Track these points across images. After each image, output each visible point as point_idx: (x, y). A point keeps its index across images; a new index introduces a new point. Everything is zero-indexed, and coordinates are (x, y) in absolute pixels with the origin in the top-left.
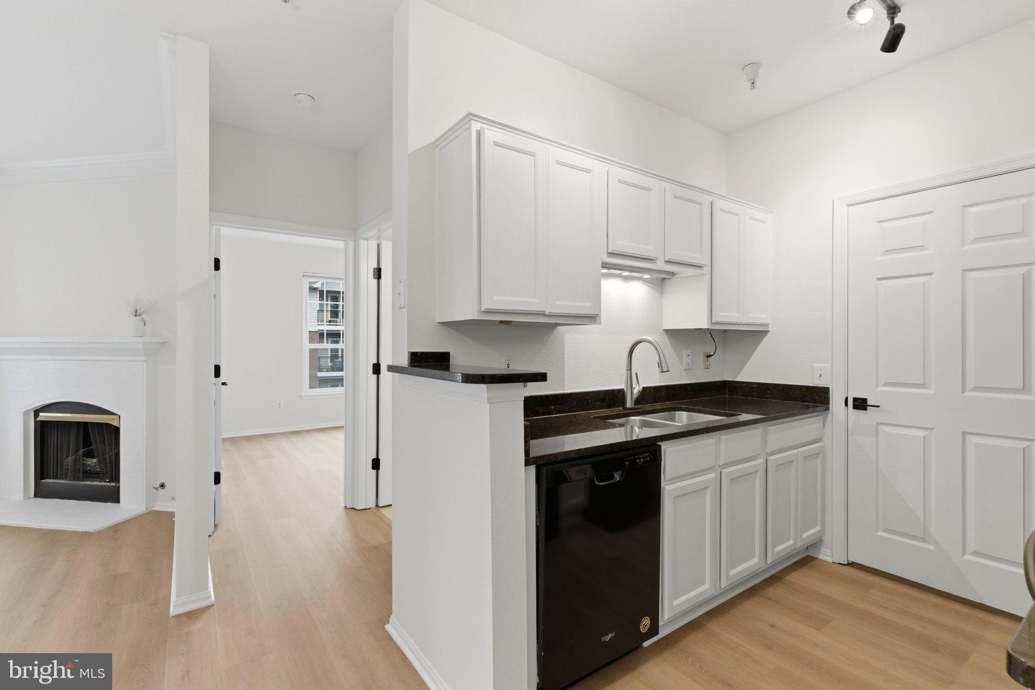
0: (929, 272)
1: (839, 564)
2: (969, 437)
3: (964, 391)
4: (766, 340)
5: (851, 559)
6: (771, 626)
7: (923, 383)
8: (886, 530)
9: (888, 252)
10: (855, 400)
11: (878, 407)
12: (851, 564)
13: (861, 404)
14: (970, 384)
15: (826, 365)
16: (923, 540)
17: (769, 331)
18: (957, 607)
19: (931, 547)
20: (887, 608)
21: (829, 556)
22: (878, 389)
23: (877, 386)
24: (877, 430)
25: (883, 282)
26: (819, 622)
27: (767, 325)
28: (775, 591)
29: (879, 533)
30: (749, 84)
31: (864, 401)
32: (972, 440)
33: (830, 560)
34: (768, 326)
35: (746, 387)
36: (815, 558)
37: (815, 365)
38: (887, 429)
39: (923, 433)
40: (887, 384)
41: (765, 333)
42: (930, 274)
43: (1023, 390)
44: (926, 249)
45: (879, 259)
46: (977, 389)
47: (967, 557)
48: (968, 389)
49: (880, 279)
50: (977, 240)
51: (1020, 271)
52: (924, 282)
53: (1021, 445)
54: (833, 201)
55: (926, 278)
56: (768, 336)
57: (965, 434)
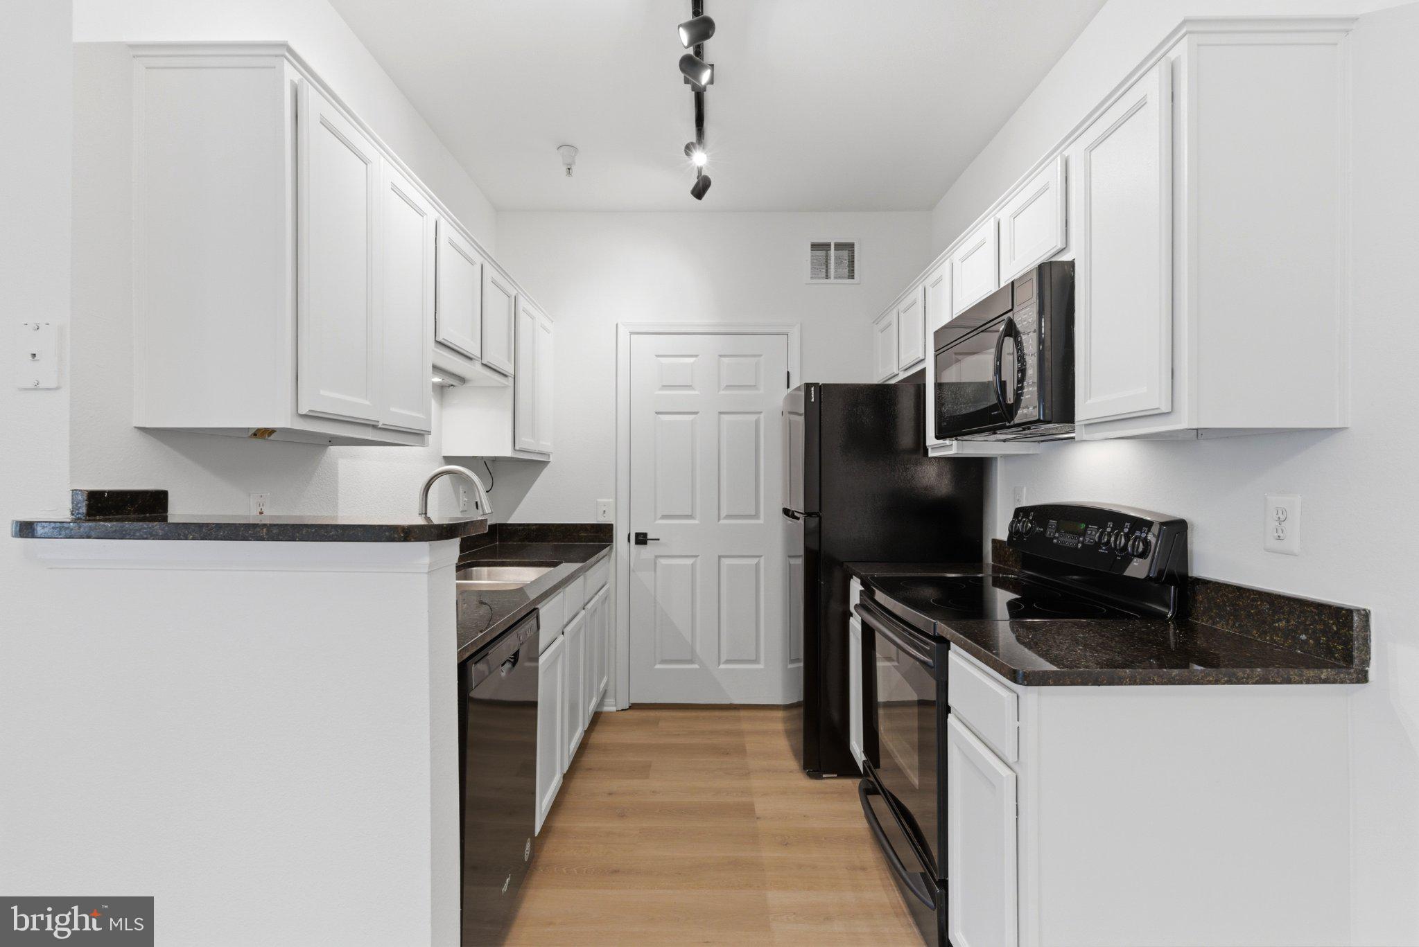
0: (696, 411)
1: (623, 710)
2: (723, 559)
3: (719, 520)
4: (546, 472)
5: (633, 701)
6: (610, 794)
7: (691, 514)
8: (664, 662)
9: (665, 387)
10: (637, 535)
11: (658, 540)
12: (633, 707)
13: (642, 539)
14: (724, 513)
15: (610, 500)
16: (691, 662)
17: (549, 462)
18: (717, 713)
19: (696, 666)
20: (679, 735)
21: (612, 706)
22: (657, 522)
23: (655, 520)
24: (655, 563)
25: (660, 416)
26: (643, 771)
27: (548, 455)
28: (590, 759)
29: (658, 666)
30: (564, 168)
31: (645, 535)
32: (725, 561)
33: (613, 709)
34: (550, 455)
35: (523, 530)
36: (602, 712)
37: (598, 500)
38: (663, 561)
39: (689, 561)
40: (664, 517)
41: (545, 463)
42: (696, 413)
43: (756, 516)
44: (695, 390)
45: (656, 393)
46: (729, 517)
47: (722, 666)
48: (722, 517)
49: (657, 413)
50: (728, 387)
51: (753, 418)
52: (692, 420)
53: (755, 561)
54: (617, 325)
55: (693, 416)
56: (549, 466)
57: (720, 557)
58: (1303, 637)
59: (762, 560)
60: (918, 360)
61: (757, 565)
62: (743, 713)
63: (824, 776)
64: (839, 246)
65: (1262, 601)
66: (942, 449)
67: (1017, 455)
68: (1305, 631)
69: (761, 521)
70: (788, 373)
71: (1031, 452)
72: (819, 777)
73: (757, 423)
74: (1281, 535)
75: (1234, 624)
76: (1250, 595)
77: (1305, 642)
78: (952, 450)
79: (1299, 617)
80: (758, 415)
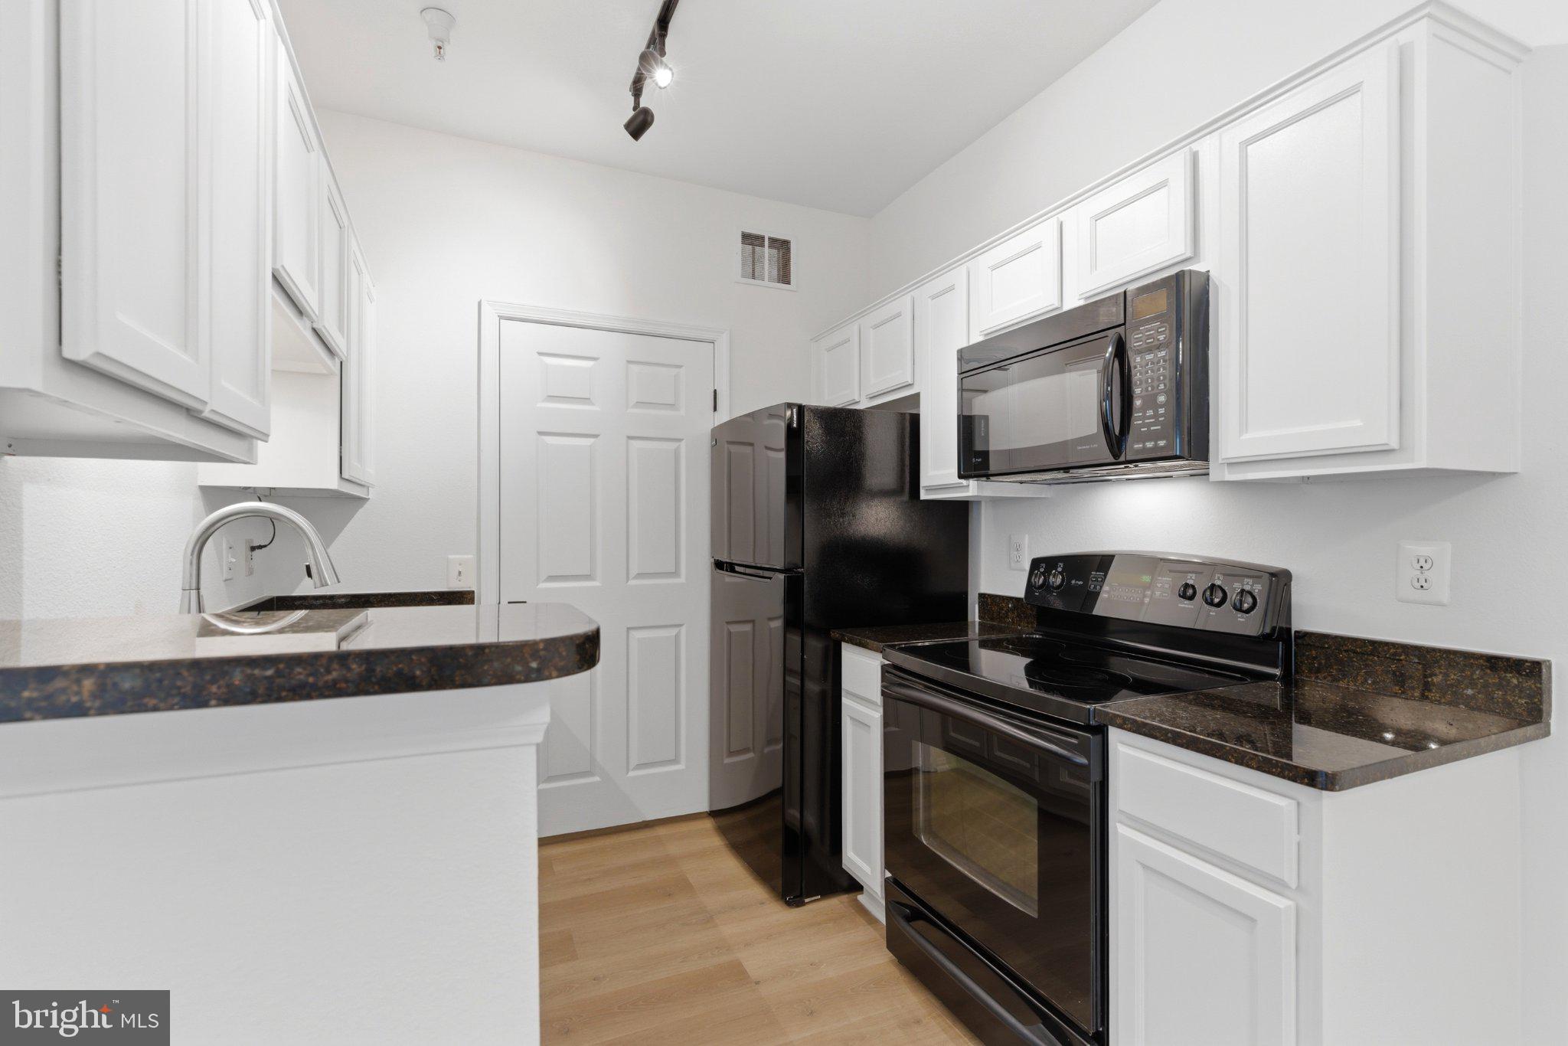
0: (596, 433)
2: (632, 632)
3: (628, 579)
4: (361, 514)
7: (589, 574)
8: (549, 779)
9: (552, 398)
14: (634, 571)
15: (470, 556)
16: (590, 772)
17: (367, 499)
18: (627, 838)
19: (596, 779)
22: (540, 586)
23: (540, 580)
25: (544, 437)
27: (364, 487)
32: (636, 635)
34: (368, 487)
37: (450, 556)
40: (552, 578)
41: (360, 501)
42: (596, 436)
43: (676, 574)
44: (593, 404)
45: (539, 405)
46: (640, 576)
47: (631, 774)
48: (632, 575)
49: (540, 433)
50: (640, 404)
51: (673, 445)
52: (590, 446)
53: (673, 632)
54: (480, 304)
55: (592, 440)
56: (367, 505)
57: (629, 629)
58: (1470, 692)
59: (683, 629)
60: (908, 384)
61: (677, 637)
62: (661, 831)
63: (807, 900)
64: (774, 241)
65: (1407, 655)
66: (951, 490)
67: (1028, 498)
68: (1472, 684)
69: (682, 580)
70: (715, 391)
71: (1043, 496)
72: (803, 904)
73: (677, 454)
74: (1424, 584)
75: (1366, 681)
76: (1389, 649)
77: (1473, 697)
78: (968, 491)
79: (1463, 671)
80: (677, 444)
